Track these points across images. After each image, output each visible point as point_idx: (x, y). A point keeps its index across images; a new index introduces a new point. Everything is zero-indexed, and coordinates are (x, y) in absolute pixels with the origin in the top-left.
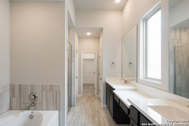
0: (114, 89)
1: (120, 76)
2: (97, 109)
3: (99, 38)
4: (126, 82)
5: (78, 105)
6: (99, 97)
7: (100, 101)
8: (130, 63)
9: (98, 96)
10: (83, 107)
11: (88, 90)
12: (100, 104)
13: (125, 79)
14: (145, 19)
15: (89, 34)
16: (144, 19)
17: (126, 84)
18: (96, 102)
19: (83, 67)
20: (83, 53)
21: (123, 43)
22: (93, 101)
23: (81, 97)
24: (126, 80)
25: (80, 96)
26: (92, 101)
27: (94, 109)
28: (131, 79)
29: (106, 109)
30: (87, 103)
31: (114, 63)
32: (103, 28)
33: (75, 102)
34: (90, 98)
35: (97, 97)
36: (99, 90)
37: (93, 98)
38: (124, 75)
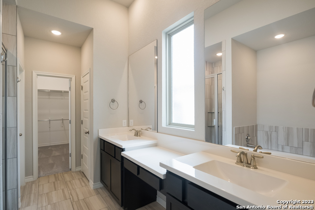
0: (123, 150)
1: (126, 123)
2: (81, 197)
3: (79, 48)
4: (138, 134)
5: (28, 205)
6: (80, 171)
7: (84, 179)
8: (141, 102)
9: (78, 169)
10: (44, 204)
11: (51, 161)
12: (86, 185)
13: (137, 130)
14: (169, 33)
15: (56, 33)
16: (166, 33)
17: (139, 137)
18: (77, 183)
19: (39, 108)
20: (38, 75)
21: (130, 68)
22: (68, 183)
23: (33, 182)
24: (139, 130)
25: (30, 179)
26: (66, 182)
27: (76, 199)
28: (144, 127)
29: (100, 191)
30: (54, 193)
31: (114, 101)
32: (94, 30)
33: (19, 199)
34: (60, 179)
35: (76, 172)
36: (80, 157)
37: (67, 177)
38: (131, 121)
